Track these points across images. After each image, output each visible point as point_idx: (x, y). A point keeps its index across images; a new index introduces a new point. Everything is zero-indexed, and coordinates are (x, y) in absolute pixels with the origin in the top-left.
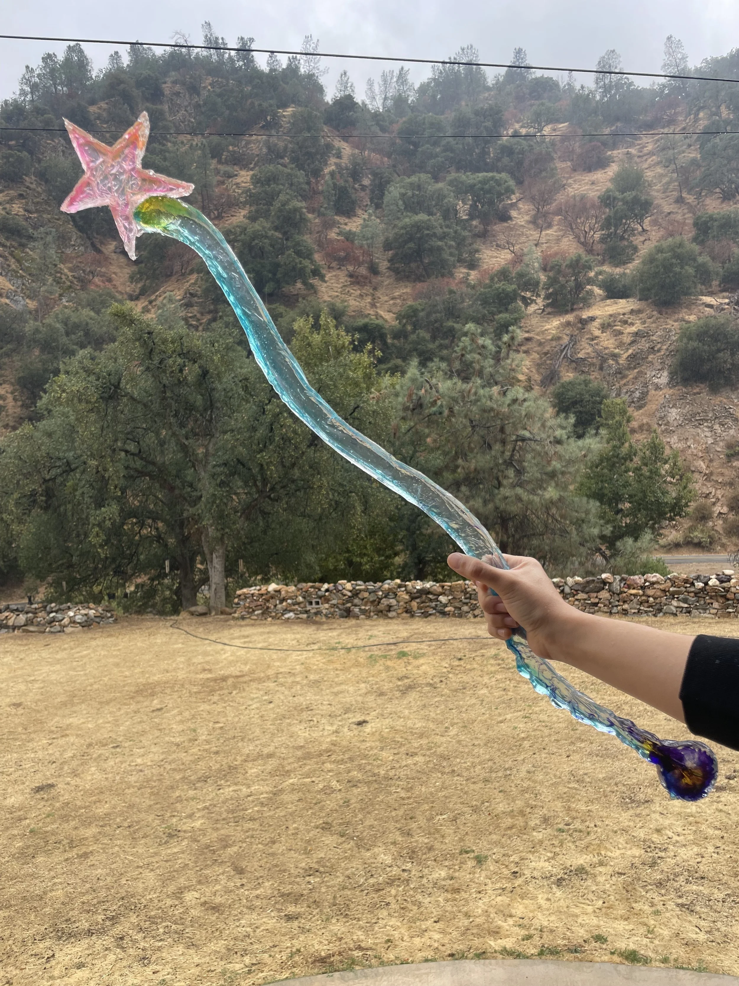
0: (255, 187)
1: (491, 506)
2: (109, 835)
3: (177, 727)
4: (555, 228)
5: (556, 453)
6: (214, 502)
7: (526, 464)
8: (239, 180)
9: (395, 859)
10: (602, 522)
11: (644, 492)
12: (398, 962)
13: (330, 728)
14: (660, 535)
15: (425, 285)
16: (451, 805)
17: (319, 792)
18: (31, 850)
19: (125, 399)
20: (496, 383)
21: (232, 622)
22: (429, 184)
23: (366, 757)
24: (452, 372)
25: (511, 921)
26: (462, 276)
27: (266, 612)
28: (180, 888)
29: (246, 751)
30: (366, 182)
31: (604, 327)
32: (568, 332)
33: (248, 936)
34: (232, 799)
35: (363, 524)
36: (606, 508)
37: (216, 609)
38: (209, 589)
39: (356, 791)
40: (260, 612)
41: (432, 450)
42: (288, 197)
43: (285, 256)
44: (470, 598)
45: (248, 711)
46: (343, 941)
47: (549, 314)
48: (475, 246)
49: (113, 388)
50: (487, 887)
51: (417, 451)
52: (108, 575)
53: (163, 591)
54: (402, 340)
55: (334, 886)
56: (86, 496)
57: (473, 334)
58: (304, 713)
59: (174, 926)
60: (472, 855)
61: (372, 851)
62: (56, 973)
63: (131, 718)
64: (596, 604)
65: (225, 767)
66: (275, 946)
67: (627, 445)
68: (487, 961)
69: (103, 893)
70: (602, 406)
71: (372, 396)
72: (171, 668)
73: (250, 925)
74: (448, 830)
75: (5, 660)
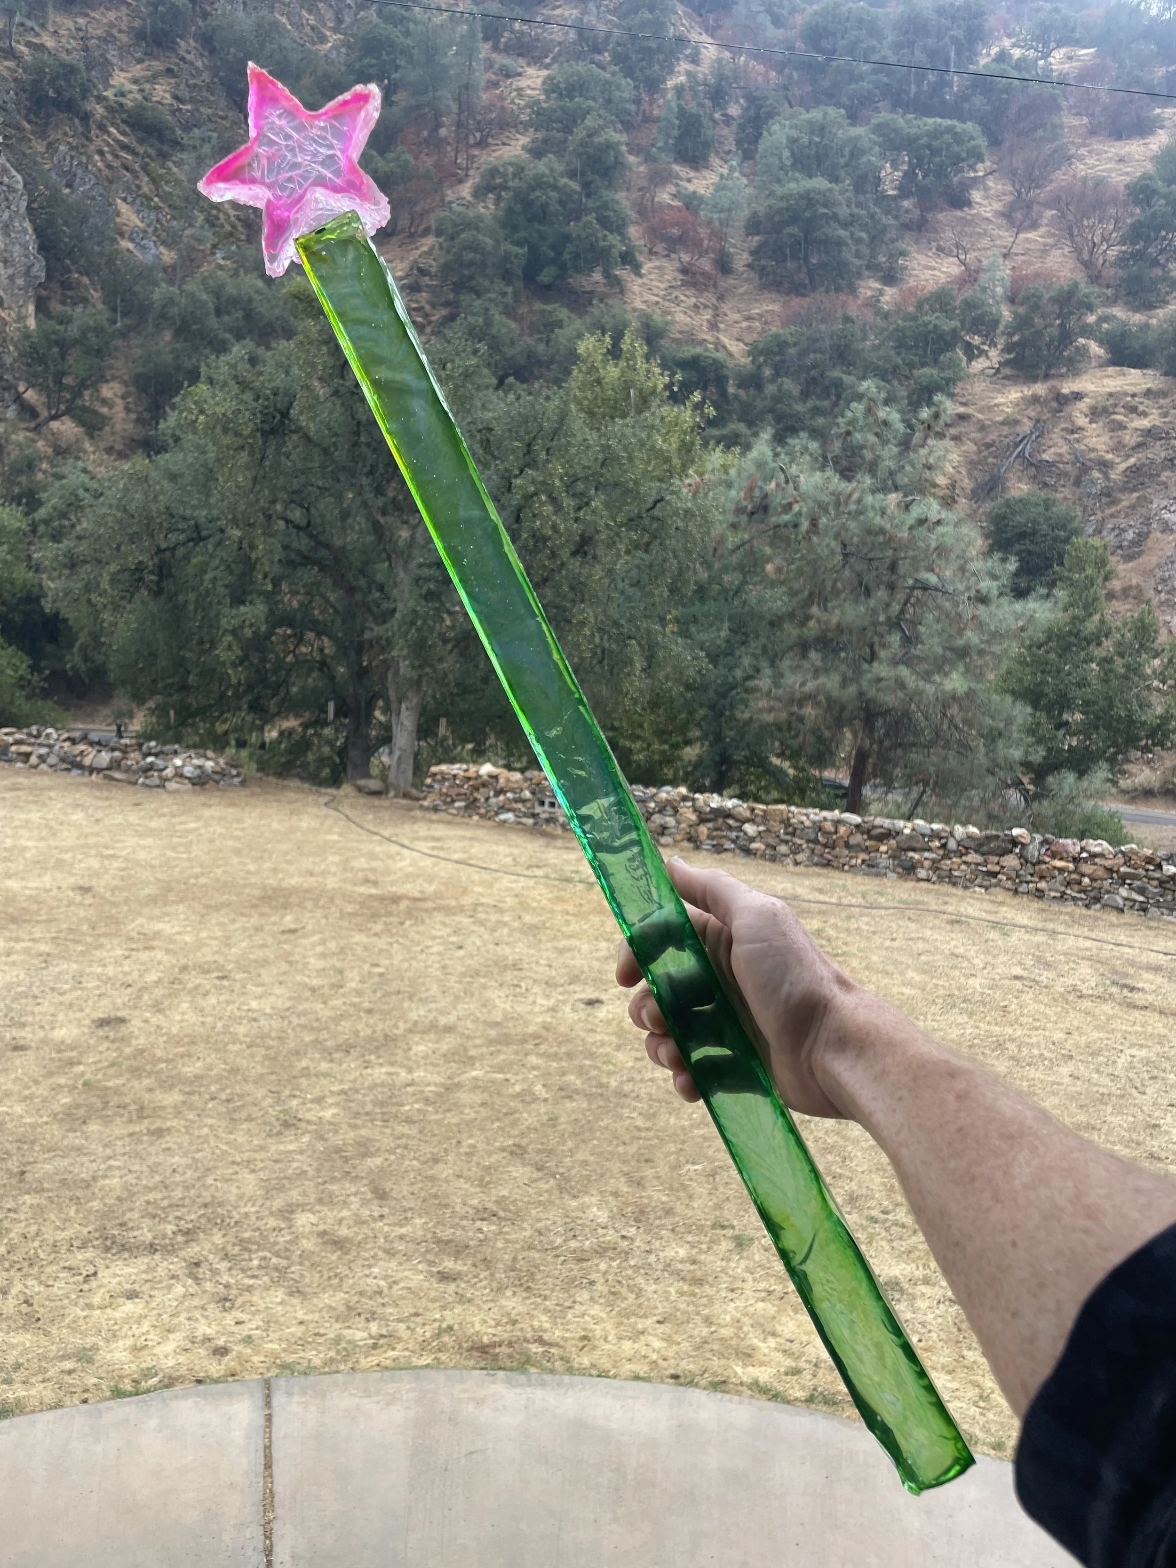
0: (548, 98)
1: (852, 689)
2: (197, 1108)
3: (315, 963)
4: (1043, 230)
5: (974, 617)
6: (413, 623)
7: (922, 629)
8: (523, 83)
9: (612, 1218)
10: (1030, 739)
11: (1110, 700)
12: (594, 1372)
13: (544, 1002)
14: (1124, 772)
15: (805, 302)
16: (710, 1152)
17: (515, 1096)
18: (82, 1112)
19: (295, 437)
20: (896, 488)
21: (418, 813)
22: (841, 126)
23: (592, 1056)
24: (825, 458)
25: (772, 1342)
26: (869, 293)
27: (472, 806)
28: (290, 1205)
29: (414, 1016)
30: (734, 110)
31: (1095, 413)
32: (1033, 414)
33: (380, 1293)
34: (382, 1085)
35: (641, 692)
36: (1042, 716)
37: (396, 788)
38: (391, 753)
39: (569, 1105)
40: (461, 804)
41: (773, 585)
42: (601, 122)
43: (581, 224)
44: (793, 834)
45: (424, 956)
46: (518, 1326)
47: (1005, 378)
48: (901, 245)
49: (278, 416)
50: (745, 1285)
51: (747, 583)
52: (240, 709)
53: (319, 747)
54: (752, 391)
55: (517, 1242)
56: (219, 583)
57: (871, 399)
58: (509, 973)
59: (274, 1260)
60: (730, 1233)
61: (580, 1201)
62: (96, 1300)
63: (251, 937)
64: (994, 875)
65: (379, 1035)
66: (417, 1315)
67: (1096, 618)
68: (727, 1396)
69: (178, 1193)
70: (1068, 547)
71: (687, 481)
72: (317, 869)
73: (386, 1277)
74: (701, 1189)
75: (74, 818)
